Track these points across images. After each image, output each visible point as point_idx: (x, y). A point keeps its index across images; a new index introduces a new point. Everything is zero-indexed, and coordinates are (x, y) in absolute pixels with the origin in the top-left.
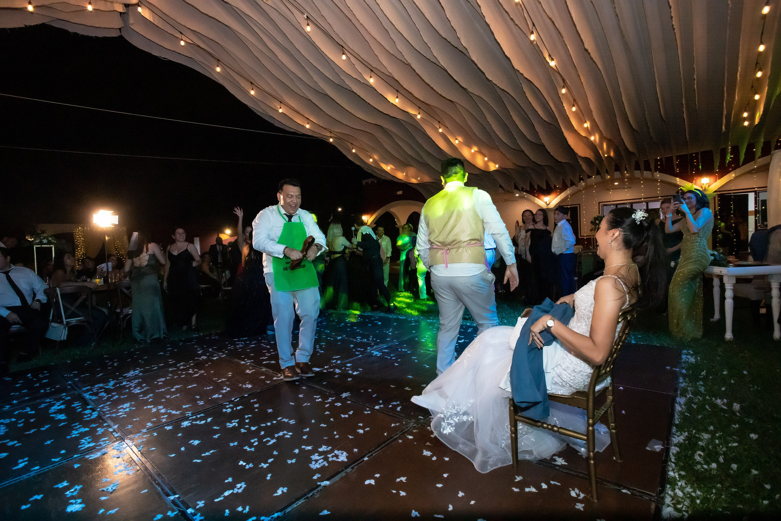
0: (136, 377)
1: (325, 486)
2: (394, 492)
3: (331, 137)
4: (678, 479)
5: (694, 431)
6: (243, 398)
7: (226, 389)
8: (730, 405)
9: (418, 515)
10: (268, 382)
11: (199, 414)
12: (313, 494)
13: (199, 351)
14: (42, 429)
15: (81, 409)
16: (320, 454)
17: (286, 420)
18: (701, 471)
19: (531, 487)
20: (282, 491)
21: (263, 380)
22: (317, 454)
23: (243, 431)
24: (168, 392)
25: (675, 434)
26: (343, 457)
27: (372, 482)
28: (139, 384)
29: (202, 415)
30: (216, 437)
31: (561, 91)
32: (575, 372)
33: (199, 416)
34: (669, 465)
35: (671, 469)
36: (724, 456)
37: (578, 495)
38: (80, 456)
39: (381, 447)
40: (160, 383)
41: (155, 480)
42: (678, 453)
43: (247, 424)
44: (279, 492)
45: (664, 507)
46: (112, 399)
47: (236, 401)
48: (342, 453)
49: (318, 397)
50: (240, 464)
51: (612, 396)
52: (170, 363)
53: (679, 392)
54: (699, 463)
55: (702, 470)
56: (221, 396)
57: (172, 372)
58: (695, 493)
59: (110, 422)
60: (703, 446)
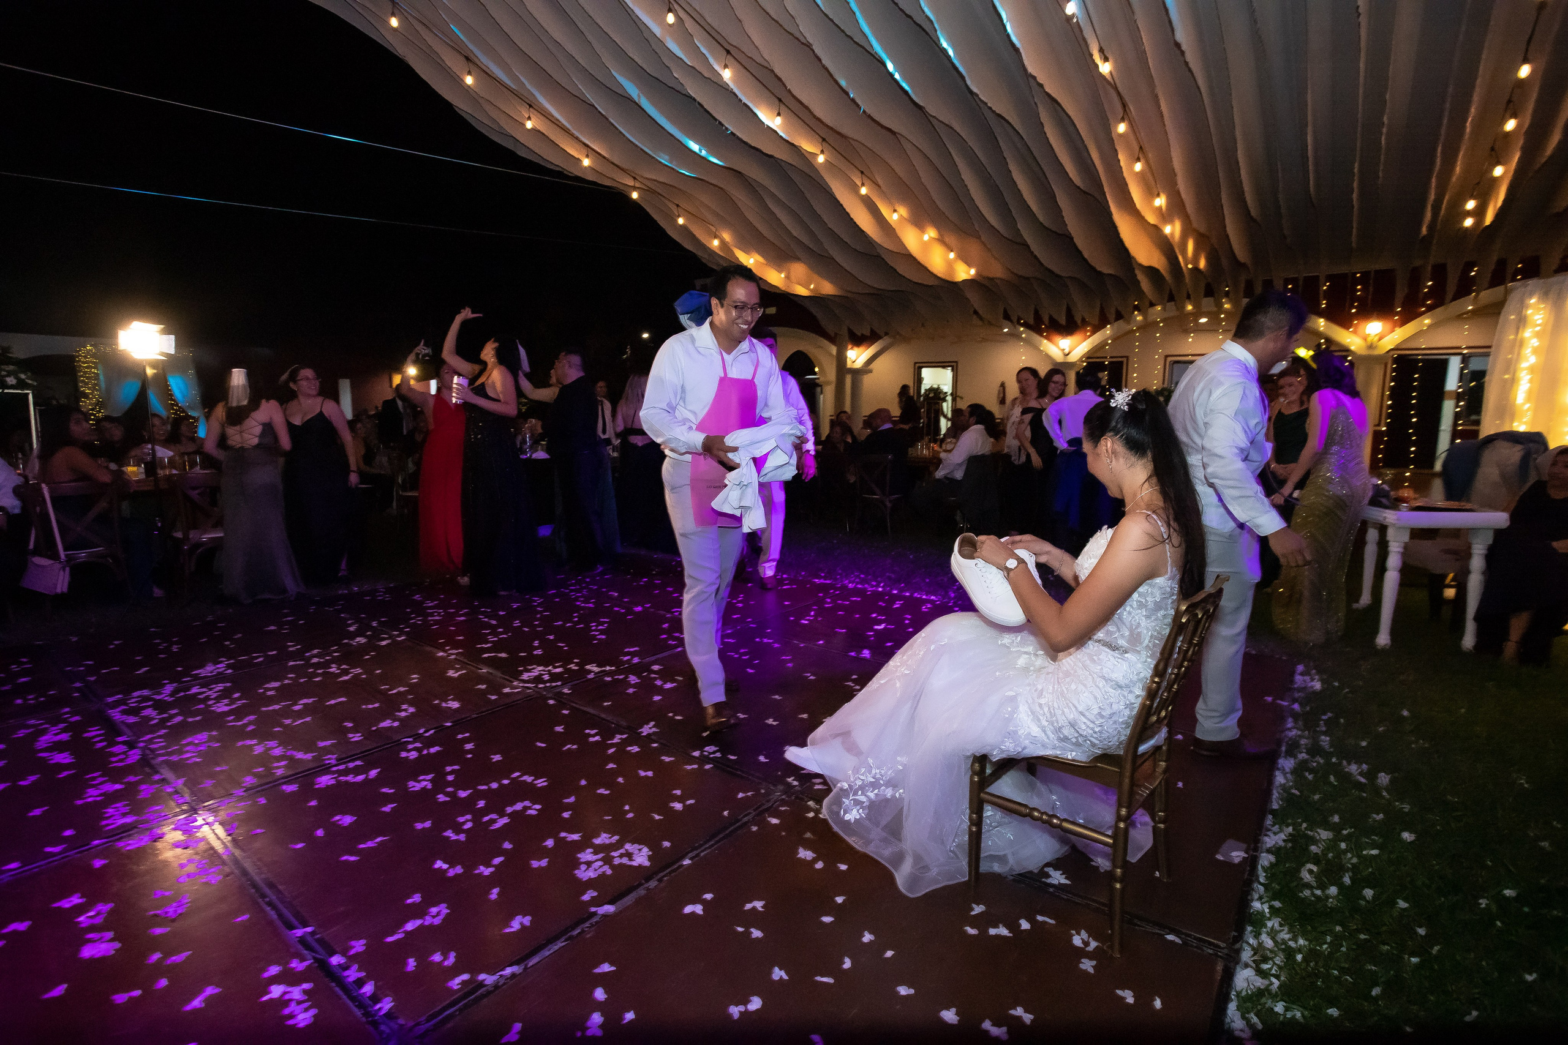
0: (219, 678)
1: (605, 916)
2: (740, 929)
3: (635, 188)
4: (1268, 915)
5: (1304, 825)
6: (440, 729)
7: (405, 710)
8: (1371, 775)
9: (786, 977)
10: (493, 697)
11: (353, 761)
12: (583, 931)
13: (350, 625)
14: (22, 783)
15: (105, 743)
16: (597, 849)
17: (528, 779)
18: (1310, 900)
19: (1001, 926)
20: (521, 924)
21: (484, 693)
22: (590, 850)
23: (441, 798)
24: (286, 713)
25: (1269, 830)
26: (641, 857)
27: (698, 909)
28: (225, 694)
29: (359, 763)
30: (387, 809)
31: (1116, 127)
32: (1102, 717)
33: (351, 765)
34: (1253, 890)
35: (1256, 896)
36: (1353, 873)
37: (1086, 944)
38: (107, 842)
39: (717, 839)
40: (269, 693)
41: (263, 896)
42: (1272, 865)
43: (450, 784)
44: (516, 925)
45: (1238, 969)
46: (169, 724)
47: (427, 735)
48: (640, 850)
49: (593, 732)
50: (437, 866)
51: (1165, 761)
52: (291, 649)
53: (1283, 749)
54: (1308, 886)
55: (1313, 899)
56: (396, 724)
57: (293, 669)
58: (1296, 942)
59: (167, 774)
60: (1317, 853)
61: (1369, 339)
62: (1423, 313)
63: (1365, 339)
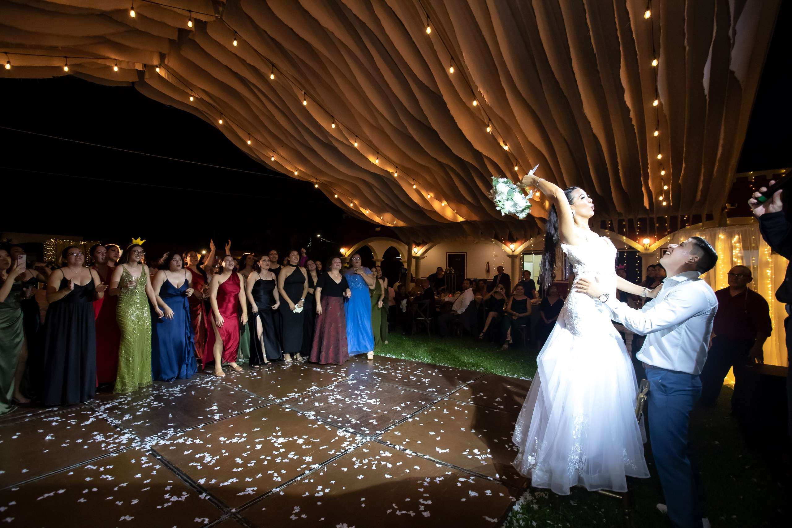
3: (317, 183)
61: (645, 246)
62: (666, 235)
63: (644, 246)
